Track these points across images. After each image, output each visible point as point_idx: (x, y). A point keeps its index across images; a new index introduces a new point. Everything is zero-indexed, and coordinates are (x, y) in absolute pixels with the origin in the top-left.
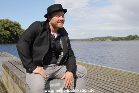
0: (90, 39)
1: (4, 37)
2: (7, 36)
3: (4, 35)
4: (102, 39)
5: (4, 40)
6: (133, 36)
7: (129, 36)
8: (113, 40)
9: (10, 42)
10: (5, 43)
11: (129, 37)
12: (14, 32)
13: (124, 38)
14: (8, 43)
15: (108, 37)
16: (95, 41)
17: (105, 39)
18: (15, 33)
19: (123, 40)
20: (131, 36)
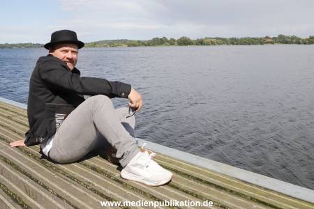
4: (112, 44)
6: (161, 39)
7: (154, 39)
15: (122, 40)
17: (116, 44)
19: (146, 45)
20: (157, 38)
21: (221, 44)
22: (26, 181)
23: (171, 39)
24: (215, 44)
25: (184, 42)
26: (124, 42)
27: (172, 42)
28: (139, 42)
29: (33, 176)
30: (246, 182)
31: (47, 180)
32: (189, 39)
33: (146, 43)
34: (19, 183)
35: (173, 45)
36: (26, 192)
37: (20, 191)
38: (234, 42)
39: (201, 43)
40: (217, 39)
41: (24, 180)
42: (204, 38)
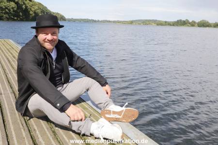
1: (7, 10)
2: (12, 10)
3: (6, 8)
5: (7, 16)
9: (16, 18)
10: (8, 19)
12: (22, 5)
14: (14, 20)
18: (24, 7)
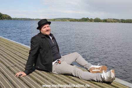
0: (53, 19)
6: (86, 18)
8: (70, 21)
11: (82, 19)
13: (79, 19)
15: (67, 18)
16: (57, 21)
17: (64, 20)
19: (78, 21)
20: (84, 18)
21: (116, 22)
22: (40, 77)
23: (91, 19)
24: (112, 22)
25: (97, 20)
26: (68, 19)
27: (91, 20)
28: (75, 19)
29: (42, 75)
30: (124, 85)
31: (47, 77)
32: (100, 19)
33: (78, 20)
34: (38, 77)
35: (92, 21)
36: (41, 80)
37: (39, 80)
38: (123, 21)
39: (105, 21)
40: (114, 19)
41: (39, 76)
42: (107, 19)
